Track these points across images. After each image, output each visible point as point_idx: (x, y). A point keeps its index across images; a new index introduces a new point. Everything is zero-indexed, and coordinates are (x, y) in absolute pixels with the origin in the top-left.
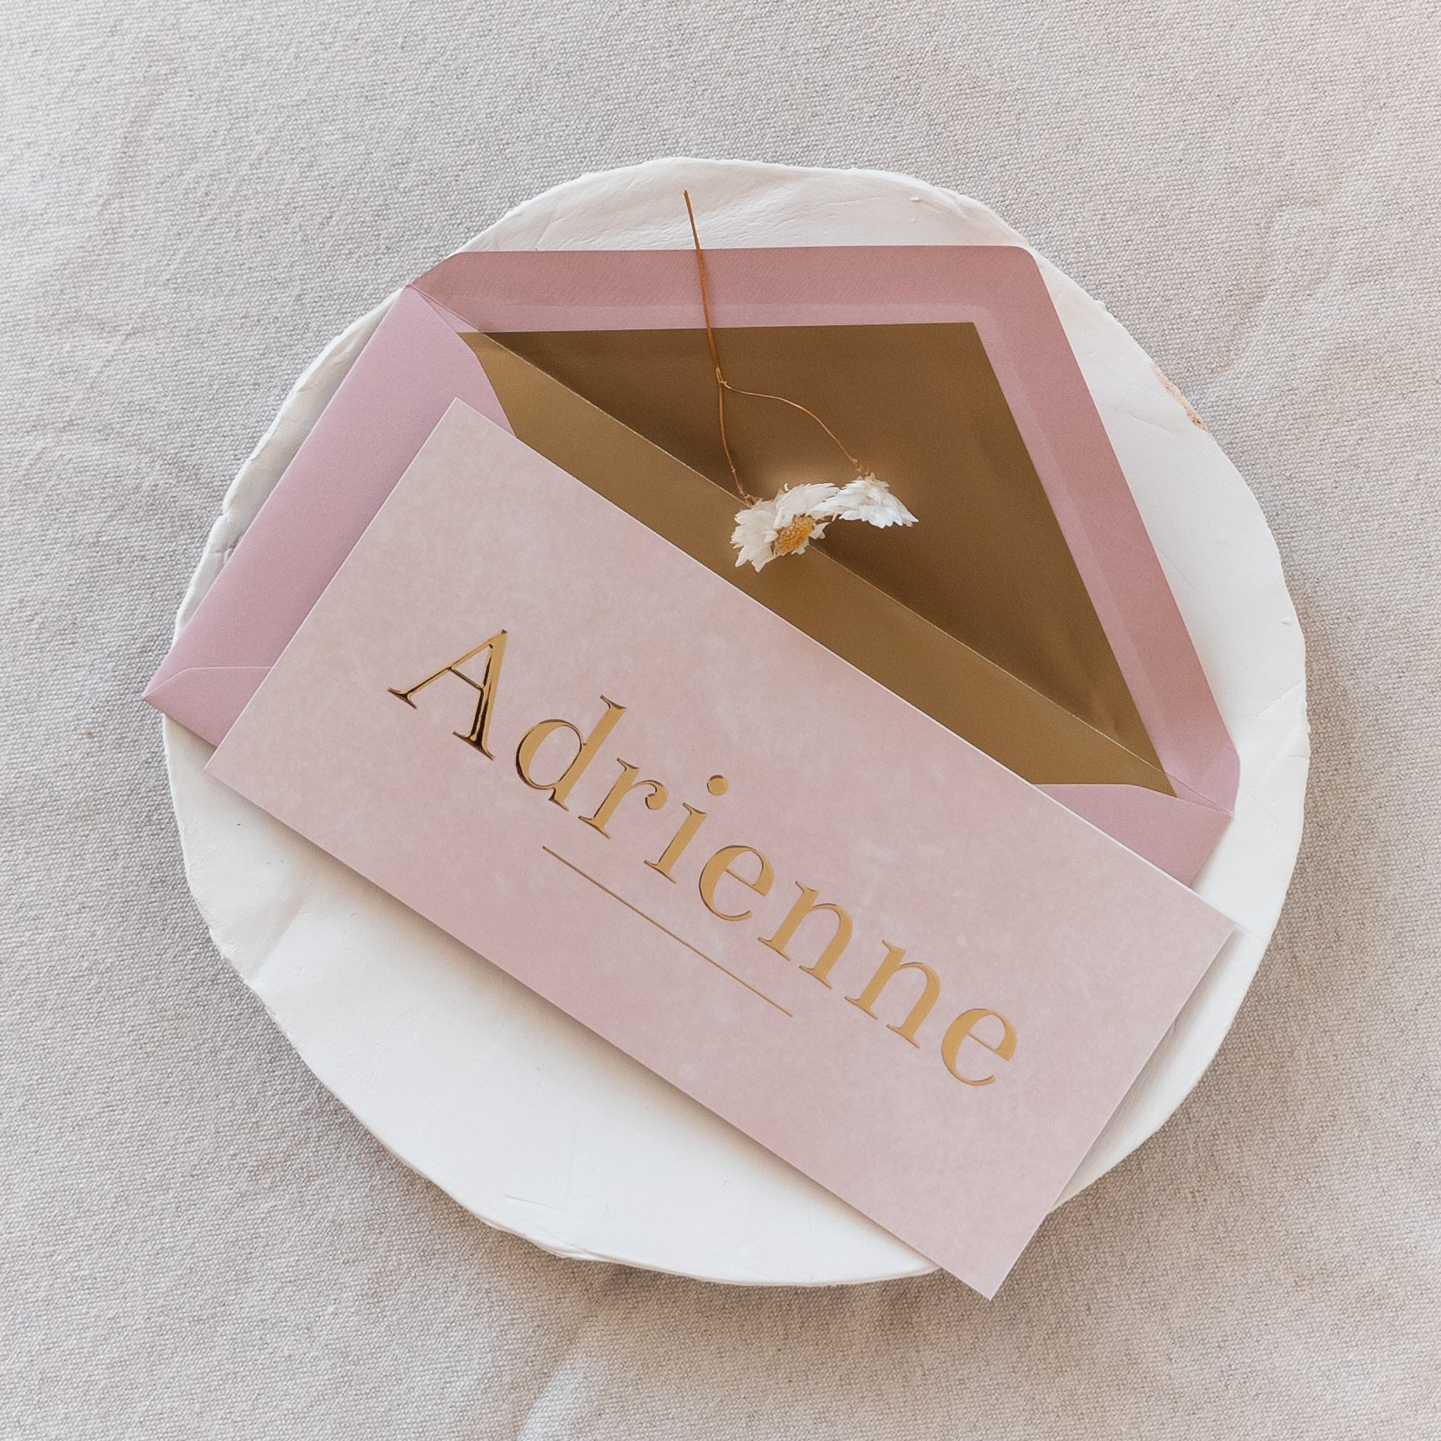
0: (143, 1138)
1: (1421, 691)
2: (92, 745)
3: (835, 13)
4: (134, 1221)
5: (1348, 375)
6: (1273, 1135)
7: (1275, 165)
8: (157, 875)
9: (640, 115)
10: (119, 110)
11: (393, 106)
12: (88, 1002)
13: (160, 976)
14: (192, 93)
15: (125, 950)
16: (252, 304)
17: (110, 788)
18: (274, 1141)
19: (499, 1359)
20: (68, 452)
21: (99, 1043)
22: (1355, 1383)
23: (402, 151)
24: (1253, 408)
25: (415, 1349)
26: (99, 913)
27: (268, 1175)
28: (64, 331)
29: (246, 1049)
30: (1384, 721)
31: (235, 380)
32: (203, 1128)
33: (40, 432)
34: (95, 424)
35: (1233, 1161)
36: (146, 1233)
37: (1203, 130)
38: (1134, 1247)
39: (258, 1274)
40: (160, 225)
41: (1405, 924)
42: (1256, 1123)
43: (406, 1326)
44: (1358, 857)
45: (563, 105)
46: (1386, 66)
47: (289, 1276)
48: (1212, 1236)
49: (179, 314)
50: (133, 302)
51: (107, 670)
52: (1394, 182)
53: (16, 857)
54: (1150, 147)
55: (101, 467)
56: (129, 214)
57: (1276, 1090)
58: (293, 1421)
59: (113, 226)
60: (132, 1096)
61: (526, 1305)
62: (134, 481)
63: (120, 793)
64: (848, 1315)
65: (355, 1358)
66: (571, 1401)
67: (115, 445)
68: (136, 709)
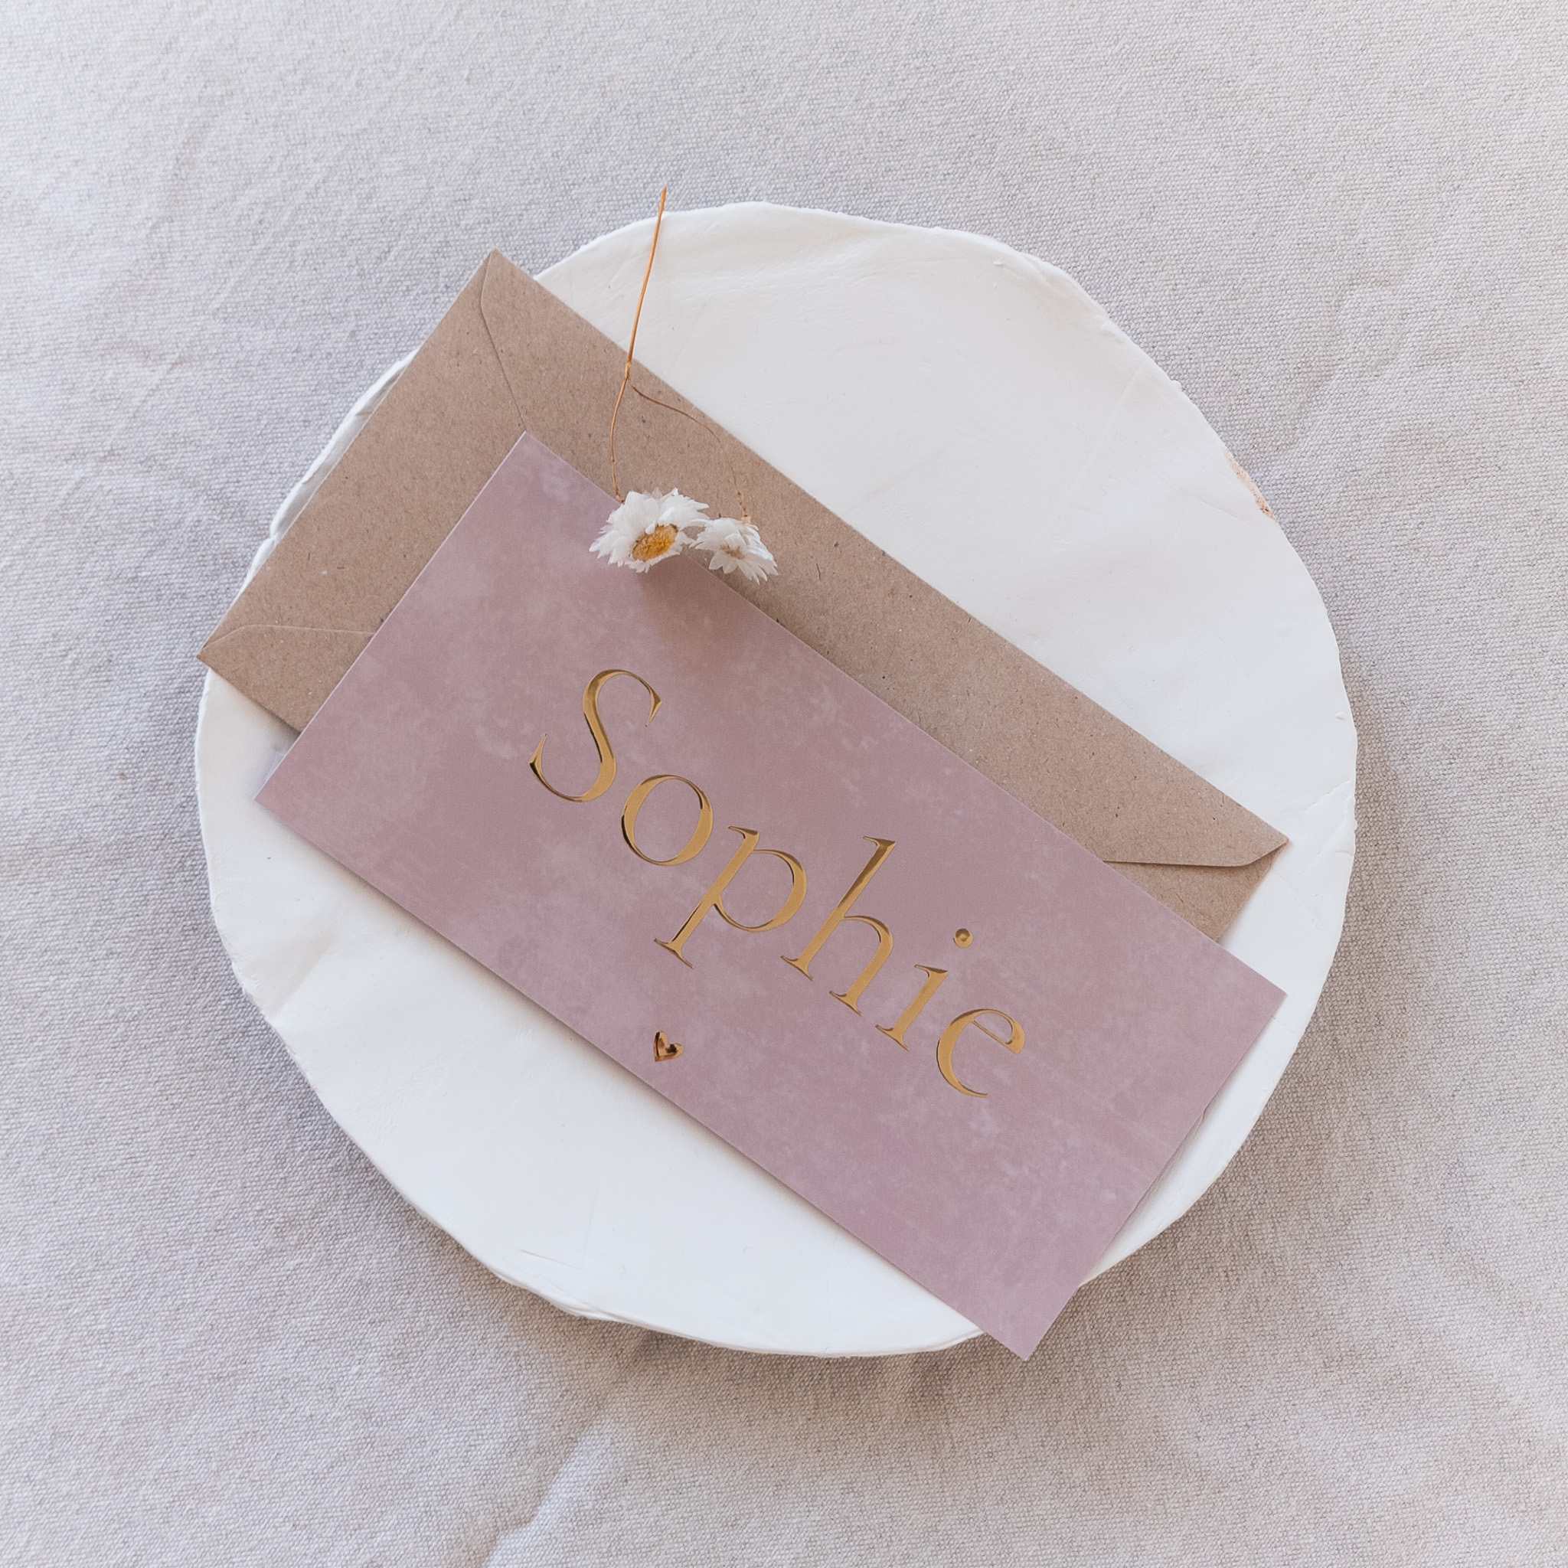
0: (166, 1191)
1: (1470, 778)
2: (125, 786)
3: (912, 66)
4: (154, 1275)
5: (1412, 458)
6: (1307, 1217)
7: (1348, 242)
8: (189, 923)
9: (711, 162)
10: (172, 130)
11: (456, 140)
12: (113, 1050)
13: (189, 1026)
14: (248, 116)
15: (154, 998)
16: (305, 338)
17: (143, 831)
18: (303, 1197)
19: (526, 1422)
20: (109, 482)
21: (124, 1092)
22: (1380, 1465)
23: (464, 187)
24: (1317, 488)
25: (441, 1411)
26: (127, 960)
27: (295, 1232)
28: (108, 357)
29: (276, 1103)
30: (1434, 807)
31: (284, 416)
32: (230, 1182)
33: (80, 461)
34: (137, 455)
35: (1267, 1242)
38: (1166, 1324)
39: (281, 1332)
40: (211, 251)
41: (1445, 1011)
42: (1290, 1204)
43: (431, 1388)
44: (1402, 942)
45: (632, 147)
46: (1462, 148)
47: (313, 1335)
48: (1244, 1316)
49: (228, 345)
50: (181, 330)
51: (142, 710)
52: (1465, 265)
53: (41, 900)
54: (1224, 218)
55: (142, 500)
56: (179, 239)
57: (1312, 1172)
58: (313, 1482)
59: (162, 251)
61: (555, 1369)
62: (176, 516)
63: (153, 837)
64: (879, 1386)
65: (379, 1419)
66: (597, 1467)
67: (157, 478)
68: (172, 751)
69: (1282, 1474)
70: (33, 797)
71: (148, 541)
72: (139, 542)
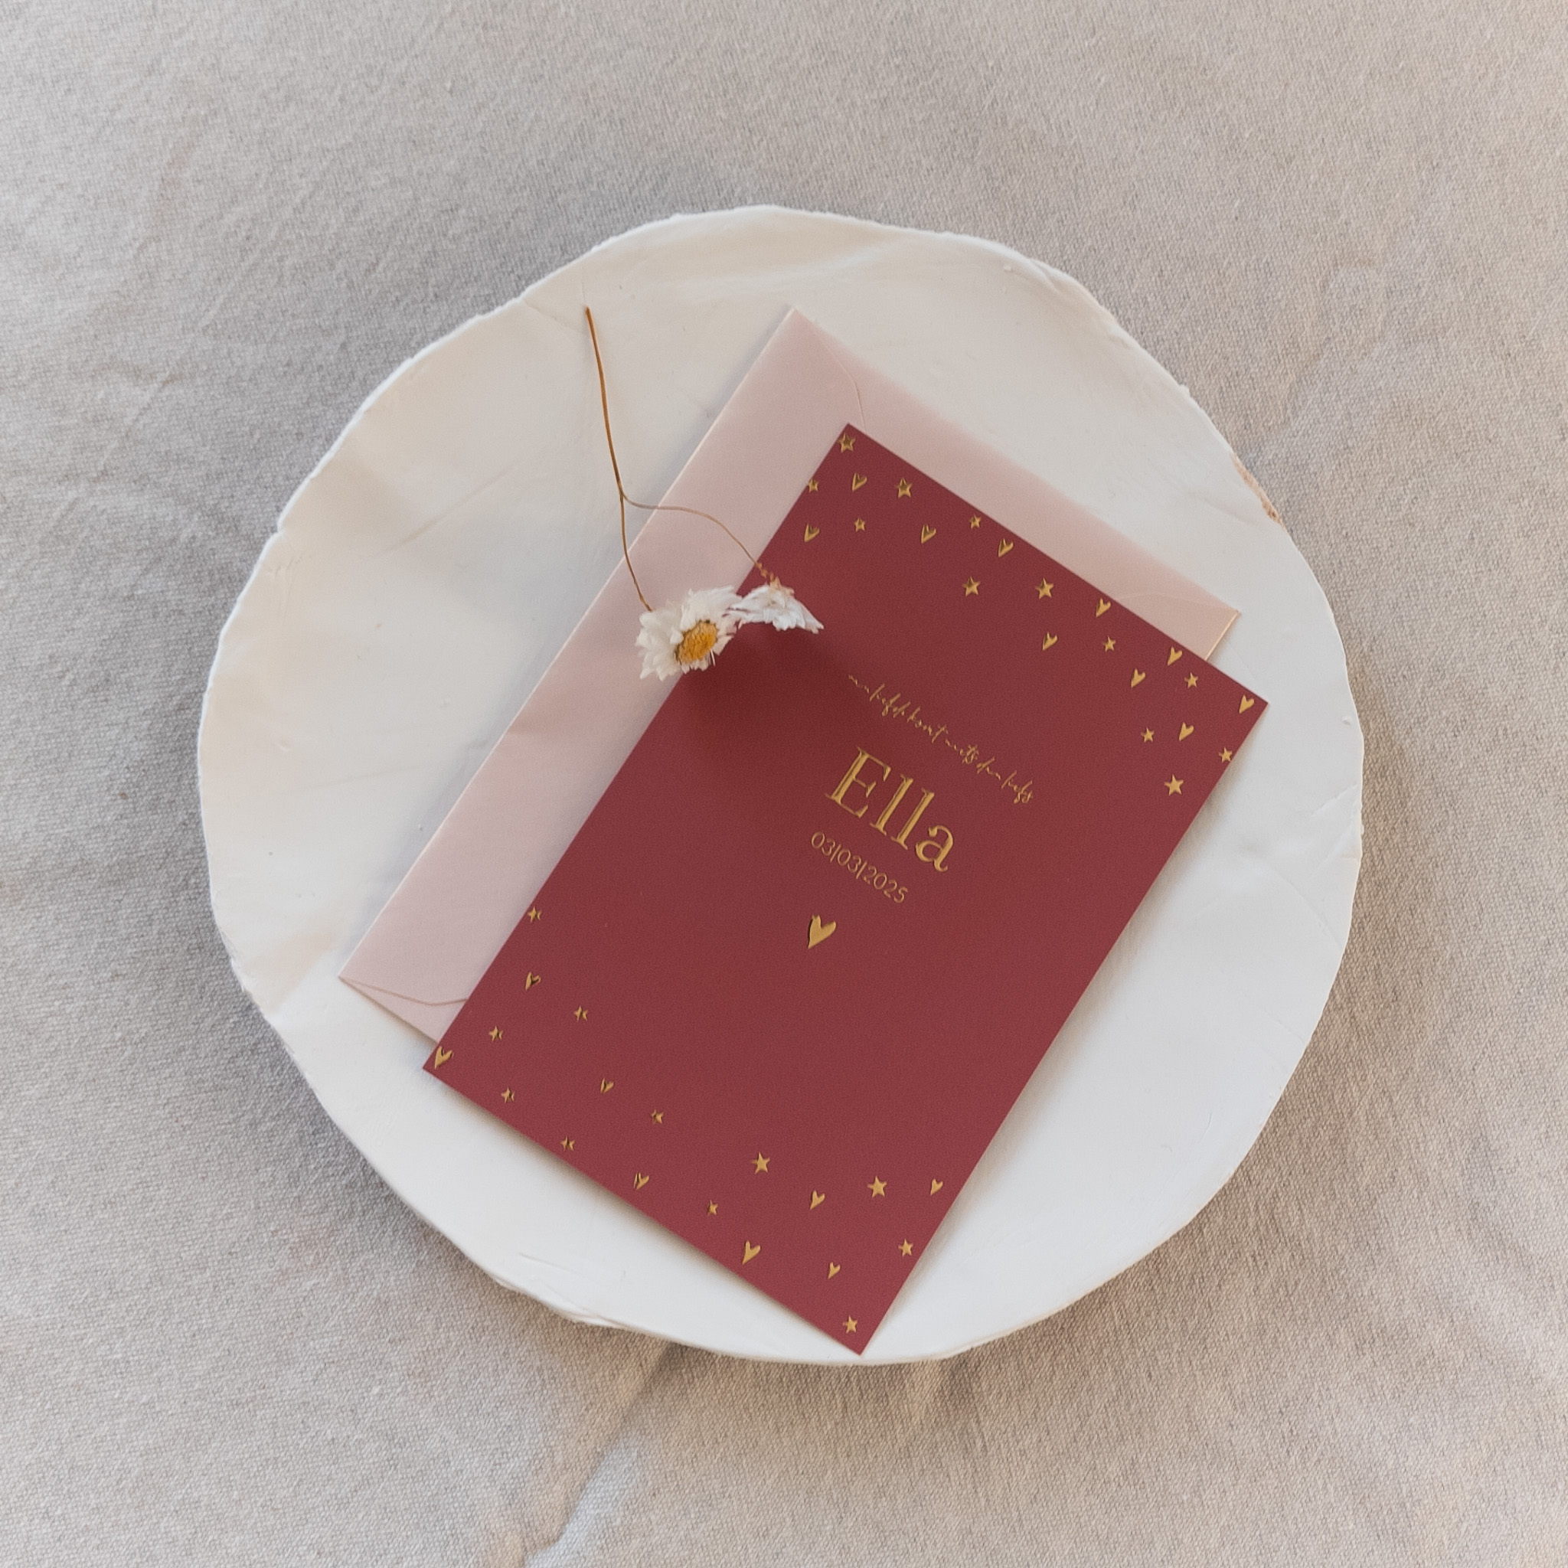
0: (179, 1215)
2: (126, 806)
3: (892, 65)
4: (169, 1301)
6: (1333, 1197)
7: (1330, 224)
8: (195, 941)
9: (696, 165)
10: (156, 151)
11: (442, 152)
12: (121, 1073)
13: (197, 1046)
14: (233, 135)
15: (160, 1019)
16: (296, 352)
17: (145, 850)
18: (317, 1216)
19: (551, 1438)
20: (102, 502)
21: (133, 1116)
23: (451, 198)
24: (1310, 466)
25: (464, 1430)
26: (133, 981)
27: (310, 1252)
28: (98, 378)
29: (288, 1121)
31: (277, 429)
32: (242, 1203)
33: (73, 482)
34: (130, 474)
35: (1293, 1224)
37: (1259, 188)
38: (1196, 1312)
39: (299, 1354)
40: (199, 269)
42: (1316, 1185)
43: (454, 1406)
47: (332, 1357)
49: (218, 362)
50: (171, 348)
52: (1447, 242)
55: (137, 518)
56: (167, 258)
59: (150, 270)
60: (168, 1171)
61: (579, 1383)
62: (171, 533)
63: (156, 856)
66: (624, 1482)
67: (151, 496)
68: (173, 769)
69: (1319, 1460)
70: (33, 821)
71: (143, 559)
72: (135, 561)
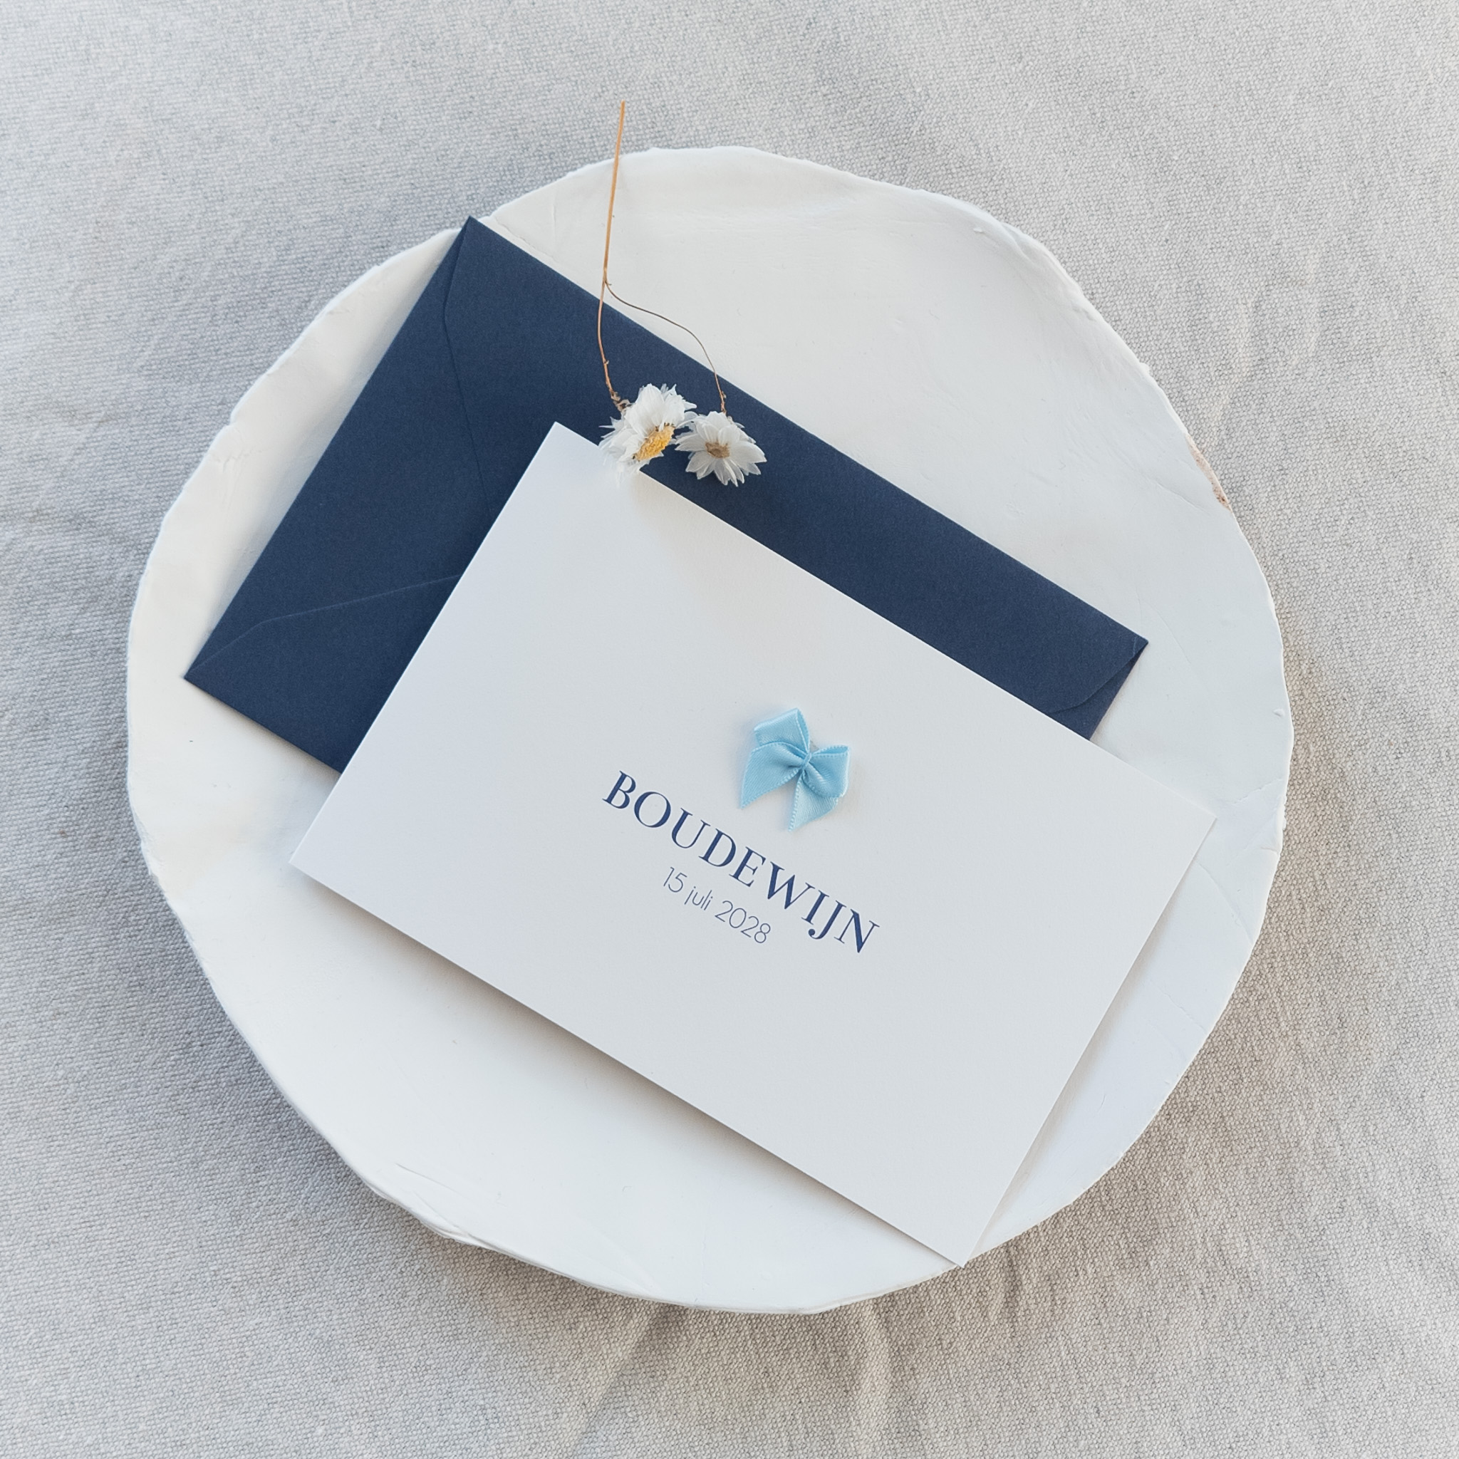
0: (122, 1254)
2: (66, 844)
4: (113, 1342)
5: (1338, 454)
7: (1262, 244)
10: (89, 194)
11: (372, 189)
12: (63, 1112)
13: (139, 1084)
14: (166, 177)
15: (102, 1057)
17: (86, 888)
18: (259, 1255)
20: (39, 542)
21: (75, 1155)
23: (381, 234)
26: (74, 1019)
27: (253, 1291)
28: (34, 418)
32: (185, 1243)
34: (66, 513)
36: (126, 1355)
37: (1189, 211)
39: (243, 1395)
40: (133, 310)
46: (1370, 145)
47: (276, 1397)
49: (154, 401)
50: (106, 389)
51: (80, 767)
54: (1136, 227)
55: (73, 557)
56: (102, 300)
59: (86, 312)
60: (110, 1210)
63: (96, 894)
67: (87, 535)
68: (112, 806)
71: (80, 599)
72: (72, 600)
